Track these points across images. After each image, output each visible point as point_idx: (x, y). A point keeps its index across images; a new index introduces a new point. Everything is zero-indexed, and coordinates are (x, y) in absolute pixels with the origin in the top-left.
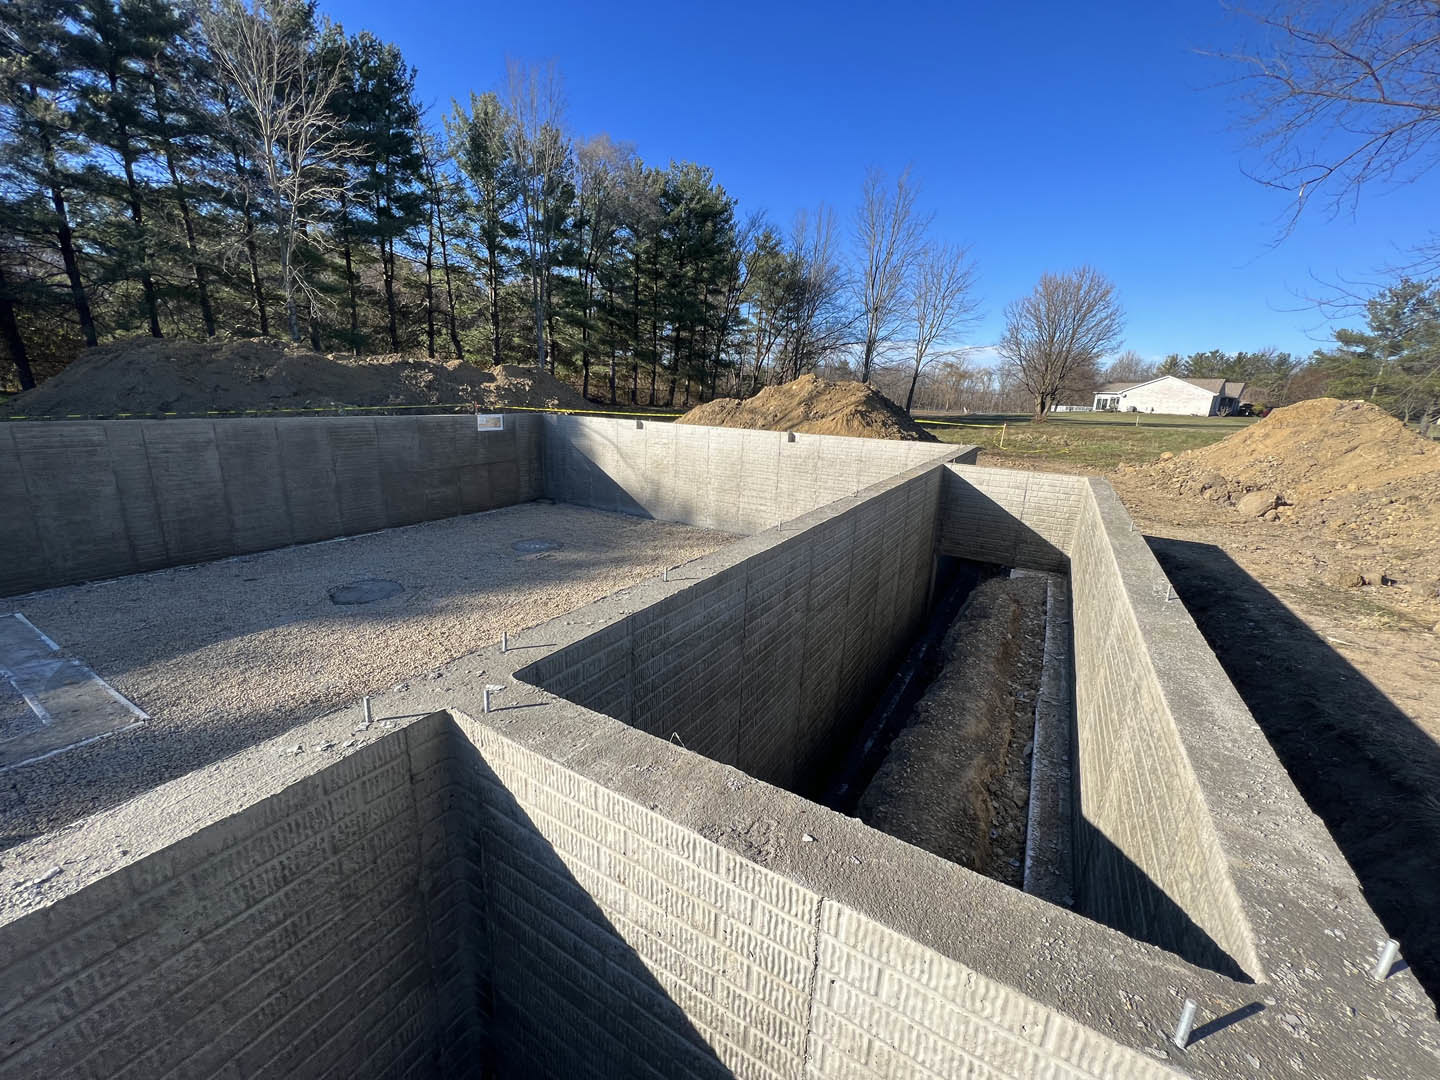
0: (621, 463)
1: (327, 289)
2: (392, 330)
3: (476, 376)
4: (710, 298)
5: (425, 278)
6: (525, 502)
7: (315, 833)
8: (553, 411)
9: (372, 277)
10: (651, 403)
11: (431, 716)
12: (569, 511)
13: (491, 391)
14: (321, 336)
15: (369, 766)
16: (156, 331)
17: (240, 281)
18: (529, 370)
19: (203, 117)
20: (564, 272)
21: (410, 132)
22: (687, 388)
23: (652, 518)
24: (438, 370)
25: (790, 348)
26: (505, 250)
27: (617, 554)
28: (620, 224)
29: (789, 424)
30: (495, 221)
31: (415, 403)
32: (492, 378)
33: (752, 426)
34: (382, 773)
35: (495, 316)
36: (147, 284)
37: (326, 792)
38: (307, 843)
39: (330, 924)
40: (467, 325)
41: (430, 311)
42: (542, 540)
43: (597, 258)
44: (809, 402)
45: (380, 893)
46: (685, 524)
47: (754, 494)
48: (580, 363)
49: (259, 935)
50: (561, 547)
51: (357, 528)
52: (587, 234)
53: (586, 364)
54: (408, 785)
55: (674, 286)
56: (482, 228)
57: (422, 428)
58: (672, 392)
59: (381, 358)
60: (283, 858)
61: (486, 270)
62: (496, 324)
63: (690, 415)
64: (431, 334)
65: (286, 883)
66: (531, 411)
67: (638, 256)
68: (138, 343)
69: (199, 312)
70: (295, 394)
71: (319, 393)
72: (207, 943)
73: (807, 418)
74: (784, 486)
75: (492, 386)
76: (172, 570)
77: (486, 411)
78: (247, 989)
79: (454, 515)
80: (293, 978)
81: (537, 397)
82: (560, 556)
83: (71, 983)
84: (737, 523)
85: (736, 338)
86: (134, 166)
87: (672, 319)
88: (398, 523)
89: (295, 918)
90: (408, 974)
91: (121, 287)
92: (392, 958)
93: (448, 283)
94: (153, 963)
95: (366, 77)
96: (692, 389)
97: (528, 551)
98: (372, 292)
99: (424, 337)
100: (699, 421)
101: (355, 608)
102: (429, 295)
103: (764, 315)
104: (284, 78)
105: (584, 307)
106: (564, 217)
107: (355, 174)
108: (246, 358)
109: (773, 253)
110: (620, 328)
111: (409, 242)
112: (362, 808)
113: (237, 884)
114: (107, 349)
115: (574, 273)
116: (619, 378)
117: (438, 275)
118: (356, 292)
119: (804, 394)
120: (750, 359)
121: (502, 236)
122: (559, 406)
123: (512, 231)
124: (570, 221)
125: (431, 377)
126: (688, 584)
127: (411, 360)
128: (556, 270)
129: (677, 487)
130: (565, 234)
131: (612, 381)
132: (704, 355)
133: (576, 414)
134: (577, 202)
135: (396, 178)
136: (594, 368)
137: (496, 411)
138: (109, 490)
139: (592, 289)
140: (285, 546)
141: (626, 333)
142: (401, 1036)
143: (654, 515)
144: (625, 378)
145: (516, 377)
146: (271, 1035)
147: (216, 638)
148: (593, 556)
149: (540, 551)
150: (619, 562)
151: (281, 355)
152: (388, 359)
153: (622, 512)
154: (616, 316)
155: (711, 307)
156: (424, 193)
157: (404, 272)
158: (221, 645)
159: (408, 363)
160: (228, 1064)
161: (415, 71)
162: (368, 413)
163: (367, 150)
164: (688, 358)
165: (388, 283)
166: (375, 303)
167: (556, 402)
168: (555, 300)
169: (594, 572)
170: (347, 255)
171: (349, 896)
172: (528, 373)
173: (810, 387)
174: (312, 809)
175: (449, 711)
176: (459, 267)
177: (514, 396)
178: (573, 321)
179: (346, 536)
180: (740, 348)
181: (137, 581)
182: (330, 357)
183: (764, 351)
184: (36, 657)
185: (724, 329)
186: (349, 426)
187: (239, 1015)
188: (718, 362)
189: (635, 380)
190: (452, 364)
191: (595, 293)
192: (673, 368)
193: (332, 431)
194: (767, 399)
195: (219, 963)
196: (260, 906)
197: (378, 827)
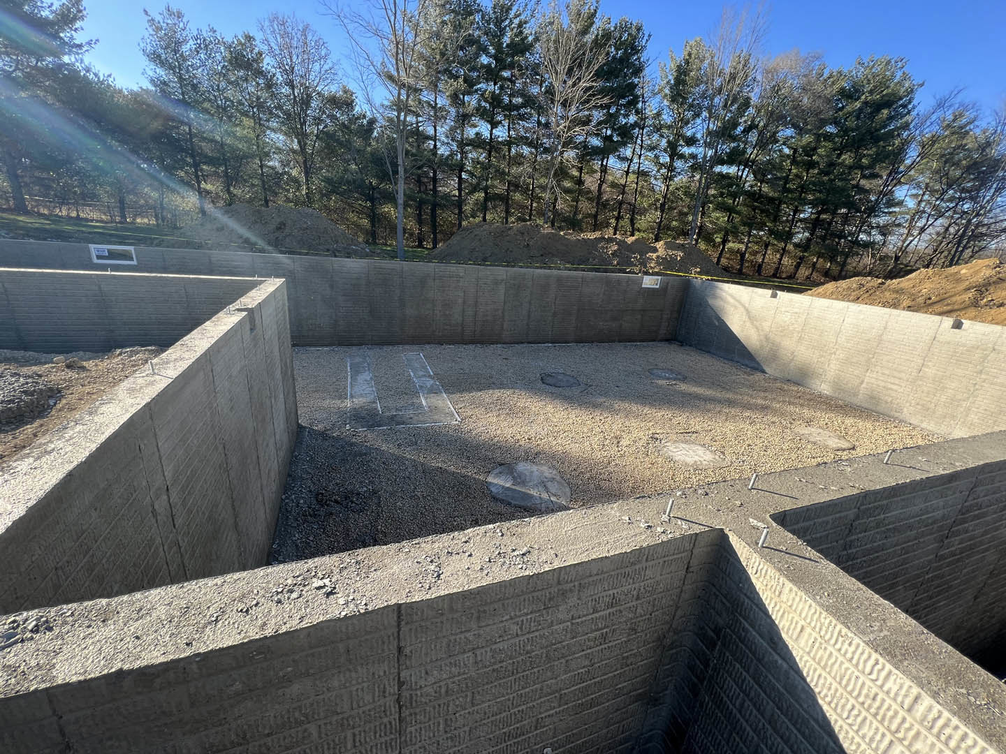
0: (748, 324)
1: (567, 191)
2: (595, 216)
3: (644, 248)
4: (863, 182)
5: (622, 181)
6: (661, 341)
7: (633, 583)
8: (697, 278)
9: (591, 182)
10: (774, 276)
11: (713, 530)
12: (693, 354)
13: (653, 260)
14: (558, 219)
15: (671, 552)
16: (484, 219)
17: (525, 190)
18: (682, 245)
19: (530, 96)
20: (724, 169)
21: (636, 81)
22: (814, 264)
23: (763, 372)
24: (621, 244)
25: (952, 230)
26: (682, 156)
27: (730, 395)
28: (785, 125)
29: (945, 308)
30: (679, 135)
31: (603, 265)
32: (655, 250)
33: (895, 306)
34: (675, 559)
35: (663, 205)
36: (486, 193)
37: (647, 560)
38: (627, 587)
39: (619, 641)
40: (643, 212)
41: (621, 203)
42: (672, 371)
43: (757, 156)
44: (982, 288)
45: (646, 635)
46: (797, 384)
47: (887, 372)
48: (718, 240)
49: (592, 631)
50: (685, 379)
51: (559, 340)
52: (753, 137)
53: (725, 241)
54: (684, 573)
55: (827, 174)
56: (669, 142)
57: (608, 282)
58: (798, 267)
59: (589, 234)
60: (615, 591)
61: (664, 171)
62: (662, 211)
63: (821, 289)
64: (618, 218)
65: (612, 607)
66: (678, 276)
67: (795, 151)
68: (478, 225)
69: (503, 207)
70: (542, 255)
71: (553, 255)
72: (572, 624)
73: (975, 304)
74: (930, 371)
75: (654, 256)
76: (474, 346)
77: (647, 273)
78: (577, 658)
79: (613, 341)
80: (594, 663)
81: (684, 265)
82: (683, 387)
83: (524, 618)
84: (855, 395)
85: (883, 220)
86: (494, 131)
87: (813, 204)
88: (579, 341)
89: (608, 630)
90: (640, 691)
91: (477, 195)
92: (636, 677)
93: (637, 183)
94: (552, 624)
95: (617, 49)
96: (818, 266)
97: (660, 377)
98: (589, 192)
99: (613, 221)
100: (830, 296)
101: (553, 389)
102: (623, 193)
103: (926, 197)
104: (573, 62)
105: (734, 196)
106: (736, 125)
107: (598, 115)
108: (523, 234)
109: (962, 132)
110: (762, 211)
111: (619, 157)
112: (658, 578)
113: (594, 597)
114: (466, 229)
115: (732, 170)
116: (750, 253)
117: (632, 177)
118: (580, 192)
119: (979, 279)
120: (894, 241)
121: (681, 146)
122: (699, 273)
123: (691, 141)
124: (740, 128)
125: (616, 248)
126: (918, 476)
127: (606, 237)
128: (718, 169)
129: (798, 350)
130: (734, 138)
131: (743, 255)
132: (841, 235)
133: (712, 280)
134: (752, 111)
135: (621, 114)
136: (731, 245)
137: (653, 274)
138: (460, 301)
139: (746, 181)
140: (522, 343)
141: (767, 216)
142: (623, 726)
143: (767, 369)
144: (755, 253)
145: (672, 250)
146: (575, 690)
147: (489, 388)
148: (709, 392)
149: (668, 379)
150: (731, 403)
151: (539, 232)
152: (592, 236)
153: (738, 362)
154: (761, 203)
155: (861, 190)
156: (636, 122)
157: (610, 178)
158: (491, 391)
159: (604, 238)
160: (557, 694)
161: (650, 36)
162: (576, 269)
163: (611, 99)
164: (823, 238)
165: (600, 186)
166: (589, 199)
167: (698, 270)
168: (712, 192)
169: (709, 406)
170: (580, 170)
171: (633, 629)
172: (681, 247)
173: (988, 272)
174: (637, 567)
175: (727, 531)
176: (647, 172)
177: (667, 263)
178: (722, 207)
179: (552, 343)
180: (884, 231)
181: (462, 348)
182: (562, 233)
183: (916, 232)
184: (425, 376)
185: (872, 210)
186: (568, 277)
187: (570, 671)
188: (856, 243)
189: (764, 255)
190: (630, 240)
191: (747, 184)
192: (805, 246)
193: (559, 280)
194: (922, 281)
195: (573, 638)
196: (597, 615)
197: (661, 592)
